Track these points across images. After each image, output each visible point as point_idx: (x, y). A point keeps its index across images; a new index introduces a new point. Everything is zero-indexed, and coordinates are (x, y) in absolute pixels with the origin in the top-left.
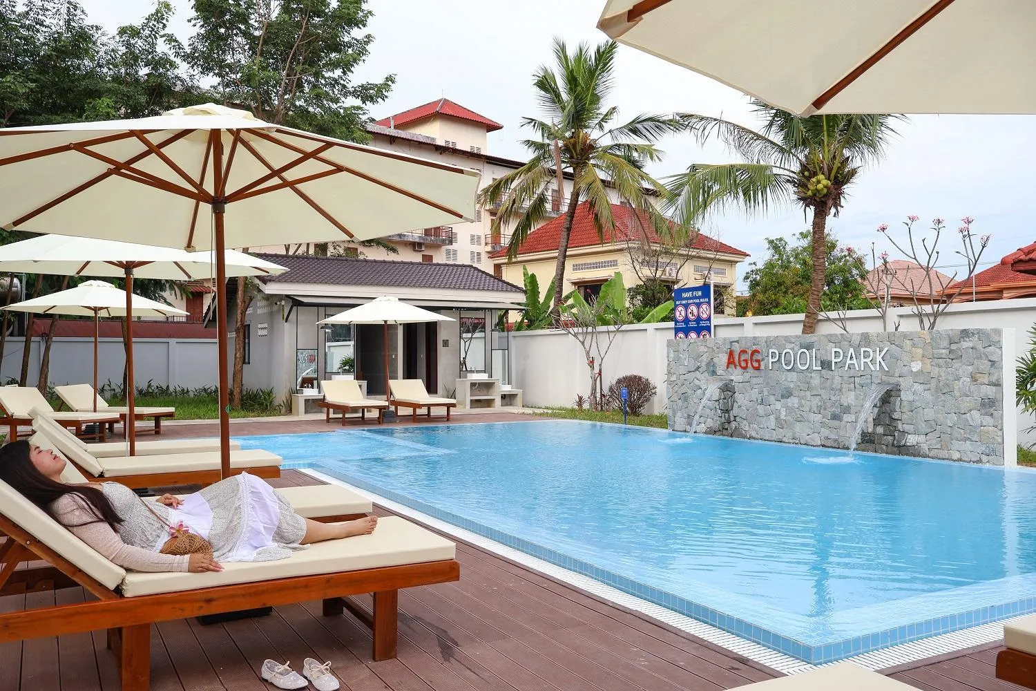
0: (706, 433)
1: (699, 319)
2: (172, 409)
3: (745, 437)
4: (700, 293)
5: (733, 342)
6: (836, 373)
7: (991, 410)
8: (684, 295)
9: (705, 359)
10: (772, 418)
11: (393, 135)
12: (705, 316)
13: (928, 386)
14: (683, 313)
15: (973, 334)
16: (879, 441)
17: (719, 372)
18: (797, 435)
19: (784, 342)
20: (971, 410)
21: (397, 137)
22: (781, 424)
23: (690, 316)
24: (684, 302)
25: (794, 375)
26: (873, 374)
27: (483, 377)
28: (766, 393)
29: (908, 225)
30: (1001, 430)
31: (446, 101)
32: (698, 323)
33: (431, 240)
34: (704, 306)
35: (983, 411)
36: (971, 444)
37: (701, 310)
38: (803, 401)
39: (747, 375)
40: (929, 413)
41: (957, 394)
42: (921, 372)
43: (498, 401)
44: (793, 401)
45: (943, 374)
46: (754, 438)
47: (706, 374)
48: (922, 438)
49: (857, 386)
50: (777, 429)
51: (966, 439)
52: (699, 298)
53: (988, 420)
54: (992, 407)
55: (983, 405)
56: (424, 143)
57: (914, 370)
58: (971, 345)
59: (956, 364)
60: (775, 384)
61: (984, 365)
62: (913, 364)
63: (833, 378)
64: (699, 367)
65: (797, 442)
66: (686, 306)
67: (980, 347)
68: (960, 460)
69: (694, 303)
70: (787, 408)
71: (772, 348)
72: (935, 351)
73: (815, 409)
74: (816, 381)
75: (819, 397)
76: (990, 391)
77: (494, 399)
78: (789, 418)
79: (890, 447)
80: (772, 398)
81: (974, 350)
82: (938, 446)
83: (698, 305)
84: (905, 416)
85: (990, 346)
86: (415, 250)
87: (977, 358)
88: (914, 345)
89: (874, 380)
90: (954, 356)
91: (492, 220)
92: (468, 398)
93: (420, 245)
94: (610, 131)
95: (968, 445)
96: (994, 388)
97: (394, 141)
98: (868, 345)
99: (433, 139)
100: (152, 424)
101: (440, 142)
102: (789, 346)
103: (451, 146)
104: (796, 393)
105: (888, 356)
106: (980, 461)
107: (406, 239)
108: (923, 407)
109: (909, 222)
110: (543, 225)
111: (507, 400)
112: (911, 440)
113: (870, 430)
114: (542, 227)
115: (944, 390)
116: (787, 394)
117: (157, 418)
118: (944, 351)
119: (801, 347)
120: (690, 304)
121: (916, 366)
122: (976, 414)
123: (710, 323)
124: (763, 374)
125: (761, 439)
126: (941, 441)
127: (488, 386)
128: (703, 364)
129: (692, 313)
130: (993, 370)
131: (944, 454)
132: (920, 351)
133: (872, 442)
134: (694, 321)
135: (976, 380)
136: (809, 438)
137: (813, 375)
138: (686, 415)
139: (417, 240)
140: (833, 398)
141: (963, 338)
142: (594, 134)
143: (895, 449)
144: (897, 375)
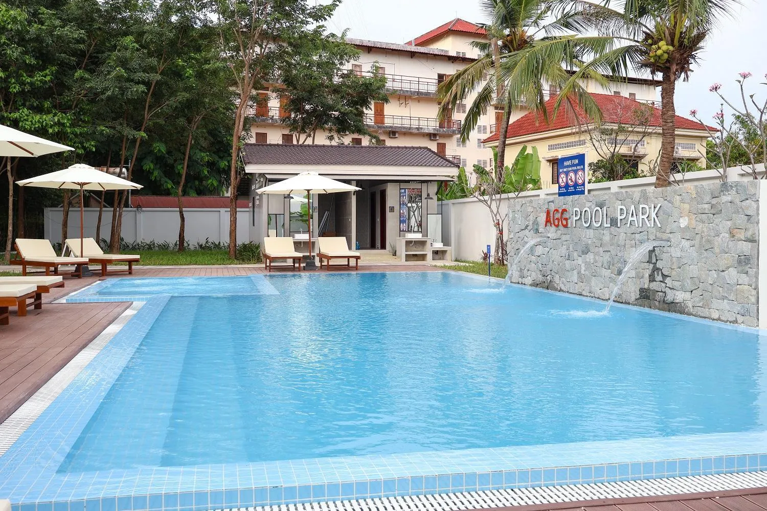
0: (531, 285)
1: (576, 185)
2: (138, 257)
3: (556, 290)
4: (577, 161)
5: (550, 202)
6: (620, 230)
7: (747, 268)
8: (566, 163)
9: (531, 218)
10: (575, 272)
11: (412, 50)
12: (580, 182)
13: (693, 242)
14: (565, 180)
15: (731, 187)
16: (653, 297)
17: (541, 230)
18: (593, 290)
19: (585, 201)
20: (728, 268)
21: (416, 52)
22: (581, 278)
23: (570, 181)
24: (565, 170)
25: (590, 233)
26: (649, 230)
27: (418, 236)
28: (571, 249)
29: (740, 82)
30: (755, 289)
31: (458, 21)
32: (575, 188)
33: (443, 131)
34: (580, 173)
35: (740, 269)
36: (728, 303)
37: (578, 176)
38: (597, 258)
39: (559, 232)
40: (693, 270)
41: (717, 250)
42: (687, 228)
43: (430, 256)
44: (590, 257)
45: (705, 229)
46: (563, 291)
47: (532, 231)
48: (687, 296)
49: (637, 242)
50: (579, 283)
51: (724, 298)
52: (576, 165)
53: (744, 279)
54: (747, 264)
55: (739, 262)
56: (438, 55)
57: (682, 226)
58: (729, 198)
59: (717, 219)
60: (577, 241)
61: (741, 220)
62: (681, 220)
63: (619, 233)
64: (527, 226)
65: (592, 295)
66: (567, 173)
67: (737, 201)
68: (719, 319)
69: (573, 170)
70: (586, 263)
71: (576, 207)
72: (700, 206)
73: (605, 264)
74: (607, 238)
75: (609, 253)
76: (746, 247)
77: (426, 254)
78: (587, 272)
79: (661, 303)
80: (575, 254)
81: (733, 204)
82: (701, 304)
83: (576, 172)
84: (674, 273)
85: (747, 199)
86: (431, 140)
87: (734, 213)
88: (682, 201)
89: (649, 237)
90: (716, 211)
91: (496, 112)
92: (404, 253)
93: (435, 135)
94: (544, 27)
95: (725, 304)
96: (750, 244)
97: (414, 56)
98: (646, 203)
99: (447, 51)
100: (127, 268)
101: (453, 53)
102: (588, 204)
103: (461, 56)
104: (592, 249)
105: (661, 213)
106: (736, 322)
107: (422, 131)
108: (689, 263)
109: (741, 79)
110: (526, 114)
111: (440, 255)
112: (680, 296)
113: (646, 286)
114: (525, 115)
115: (707, 247)
116: (586, 251)
117: (130, 262)
118: (706, 206)
119: (597, 206)
120: (570, 171)
121: (684, 223)
122: (733, 272)
123: (584, 188)
124: (569, 231)
125: (568, 292)
126: (703, 299)
127: (422, 243)
128: (531, 223)
129: (571, 179)
130: (749, 226)
131: (706, 312)
132: (686, 206)
133: (647, 297)
134: (572, 187)
135: (733, 236)
136: (601, 292)
137: (605, 232)
138: (519, 269)
139: (432, 132)
140: (619, 254)
141: (722, 191)
142: (530, 31)
143: (666, 306)
144: (668, 231)
